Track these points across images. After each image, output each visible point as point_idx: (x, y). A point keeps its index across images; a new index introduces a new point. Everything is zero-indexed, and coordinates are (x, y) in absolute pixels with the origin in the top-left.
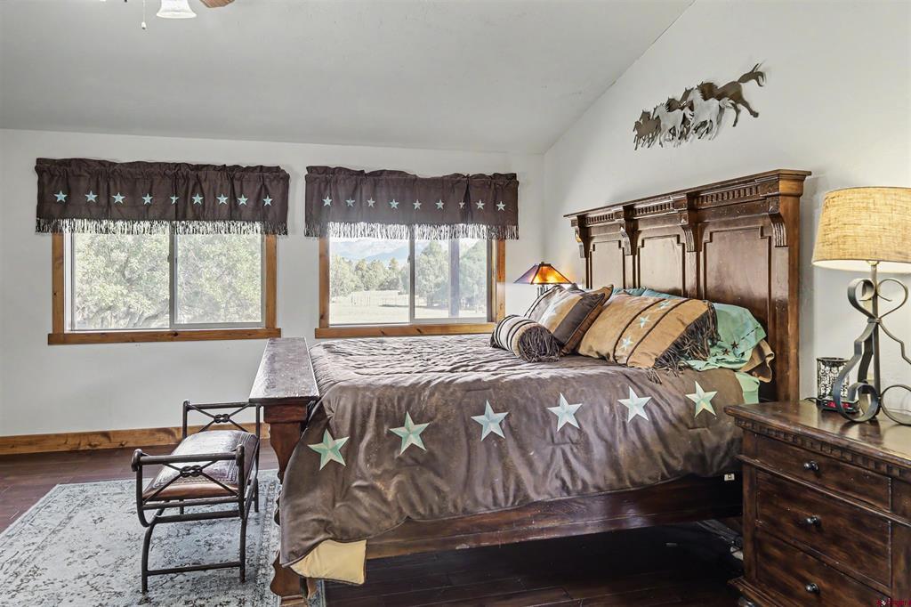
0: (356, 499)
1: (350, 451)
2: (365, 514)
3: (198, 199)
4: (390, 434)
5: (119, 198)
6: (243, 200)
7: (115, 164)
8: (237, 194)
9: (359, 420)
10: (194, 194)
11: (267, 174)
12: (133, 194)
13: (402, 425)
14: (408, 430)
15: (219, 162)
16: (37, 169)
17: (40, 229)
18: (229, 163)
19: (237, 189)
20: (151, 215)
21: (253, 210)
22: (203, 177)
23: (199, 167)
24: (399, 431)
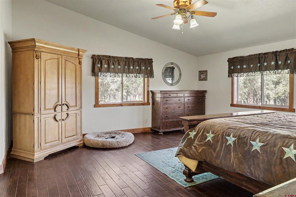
0: (191, 148)
1: (195, 136)
2: (192, 153)
3: (265, 64)
4: (205, 135)
5: (245, 66)
6: (280, 63)
7: (244, 57)
8: (278, 61)
9: (200, 130)
10: (264, 62)
11: (288, 52)
12: (248, 65)
13: (209, 133)
14: (210, 135)
15: (271, 51)
16: (228, 61)
17: (229, 76)
18: (275, 51)
19: (278, 59)
20: (252, 70)
21: (284, 65)
22: (267, 57)
23: (265, 54)
24: (208, 135)
